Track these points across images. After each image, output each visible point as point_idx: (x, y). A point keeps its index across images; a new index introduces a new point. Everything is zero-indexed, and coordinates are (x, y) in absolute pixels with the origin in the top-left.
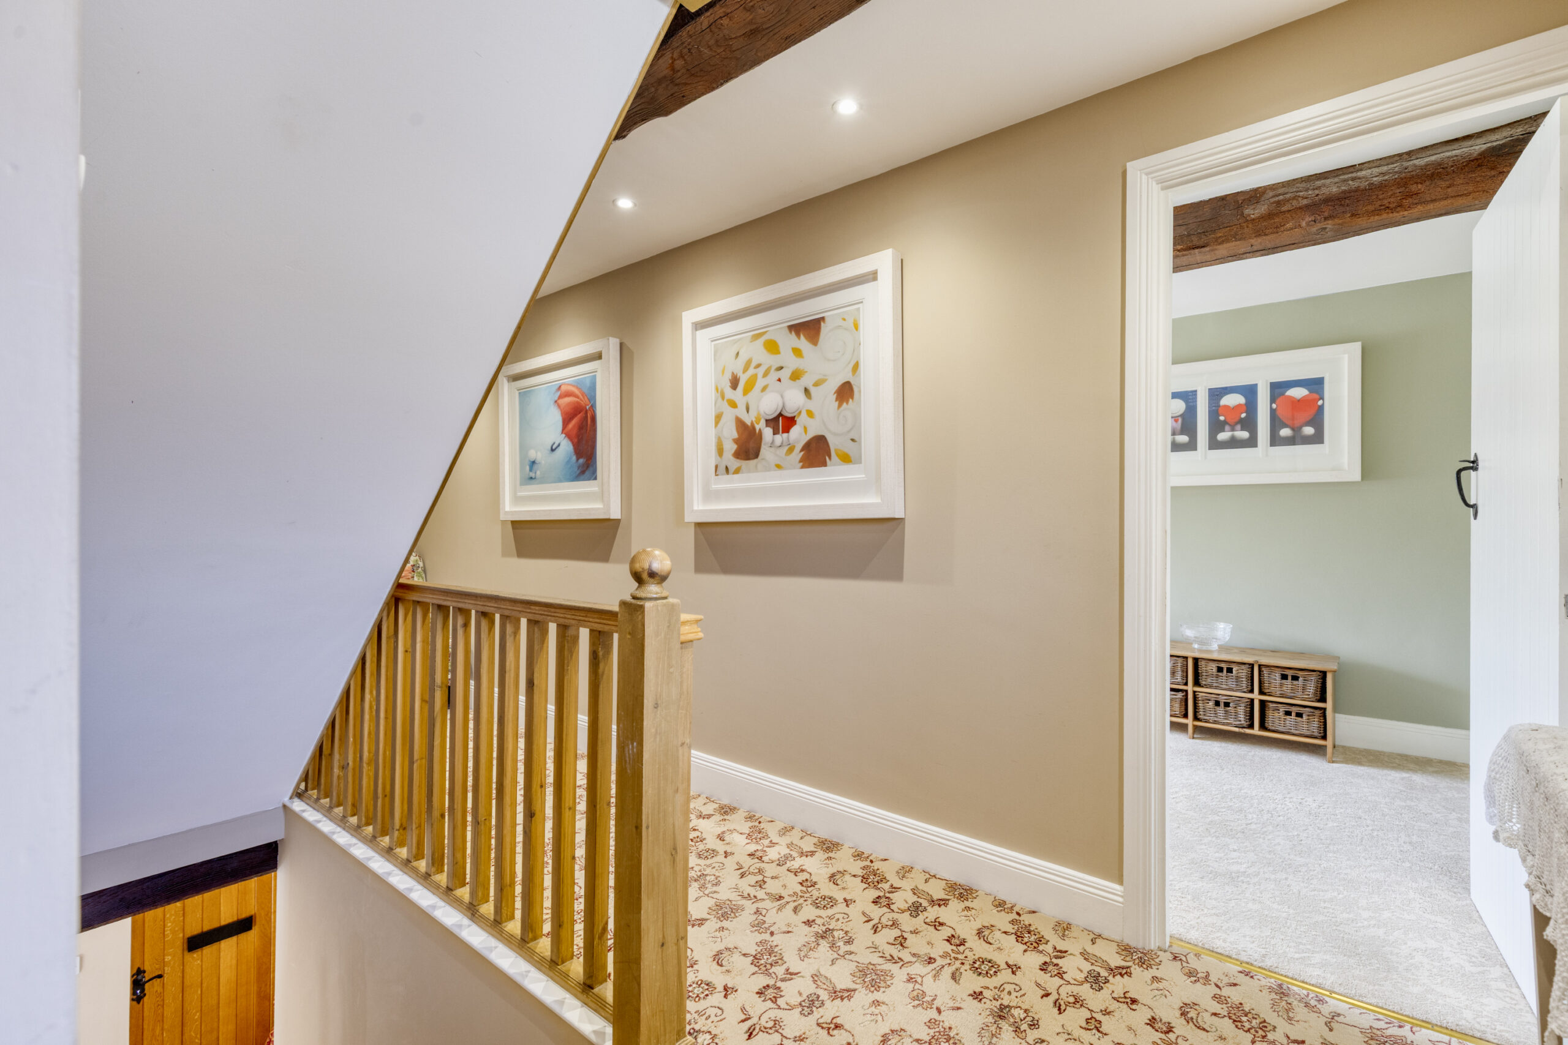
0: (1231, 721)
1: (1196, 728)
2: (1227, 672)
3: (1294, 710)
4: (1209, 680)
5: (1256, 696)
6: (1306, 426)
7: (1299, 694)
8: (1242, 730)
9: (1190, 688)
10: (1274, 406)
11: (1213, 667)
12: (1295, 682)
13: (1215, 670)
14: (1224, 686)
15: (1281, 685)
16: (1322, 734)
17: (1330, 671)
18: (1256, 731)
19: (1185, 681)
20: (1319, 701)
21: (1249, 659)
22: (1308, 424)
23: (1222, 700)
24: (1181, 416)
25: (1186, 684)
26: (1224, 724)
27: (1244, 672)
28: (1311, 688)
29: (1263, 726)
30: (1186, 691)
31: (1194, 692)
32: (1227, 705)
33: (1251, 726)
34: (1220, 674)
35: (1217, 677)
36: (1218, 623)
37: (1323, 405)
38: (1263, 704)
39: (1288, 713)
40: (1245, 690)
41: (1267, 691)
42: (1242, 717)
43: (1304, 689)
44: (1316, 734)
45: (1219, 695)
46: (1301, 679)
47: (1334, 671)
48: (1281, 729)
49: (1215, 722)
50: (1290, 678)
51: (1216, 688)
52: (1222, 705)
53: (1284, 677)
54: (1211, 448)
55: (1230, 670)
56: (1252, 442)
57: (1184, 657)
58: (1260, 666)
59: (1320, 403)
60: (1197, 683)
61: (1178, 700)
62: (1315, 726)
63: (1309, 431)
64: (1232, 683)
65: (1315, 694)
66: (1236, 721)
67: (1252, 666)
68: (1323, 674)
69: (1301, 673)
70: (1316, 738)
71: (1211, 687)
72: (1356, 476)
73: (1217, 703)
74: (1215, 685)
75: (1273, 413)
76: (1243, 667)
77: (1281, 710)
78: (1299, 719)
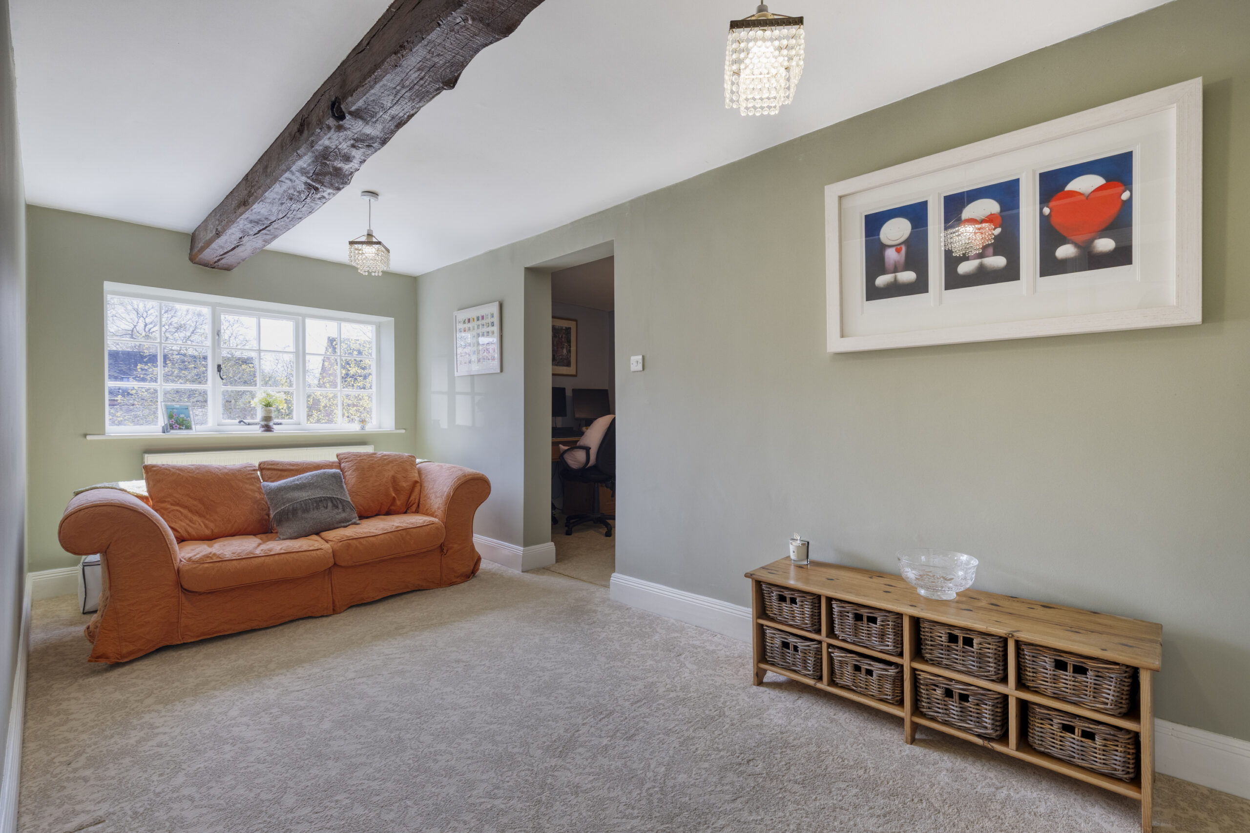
0: (971, 725)
1: (915, 727)
2: (964, 644)
3: (1079, 725)
4: (937, 653)
5: (1010, 689)
6: (1101, 237)
7: (1088, 700)
8: (986, 744)
9: (906, 661)
10: (1047, 211)
11: (942, 636)
12: (1080, 678)
13: (944, 638)
14: (960, 667)
15: (1055, 679)
16: (1131, 776)
17: (1147, 669)
18: (1011, 749)
19: (899, 650)
20: (1127, 716)
21: (1001, 631)
22: (1105, 232)
23: (957, 689)
24: (906, 242)
25: (901, 655)
26: (960, 728)
27: (990, 650)
28: (1110, 692)
29: (1024, 741)
30: (902, 666)
31: (914, 670)
32: (964, 698)
33: (1003, 738)
34: (953, 646)
35: (949, 649)
36: (959, 554)
37: (1130, 199)
38: (1024, 707)
39: (1069, 729)
40: (994, 678)
41: (1030, 684)
42: (988, 721)
43: (1097, 690)
44: (1119, 774)
45: (951, 680)
46: (1090, 673)
47: (1154, 671)
48: (1055, 752)
49: (946, 723)
50: (1070, 668)
51: (947, 667)
52: (956, 697)
53: (1060, 665)
54: (948, 287)
55: (968, 642)
56: (1011, 273)
57: (898, 614)
58: (1018, 643)
59: (1125, 196)
60: (918, 654)
61: (890, 679)
62: (1118, 758)
63: (1105, 244)
64: (971, 663)
65: (1117, 703)
66: (977, 727)
67: (1004, 641)
68: (1133, 674)
69: (1090, 664)
70: (1119, 780)
71: (938, 664)
72: (1195, 316)
73: (949, 693)
74: (945, 662)
75: (1046, 224)
76: (990, 640)
77: (1055, 721)
78: (1088, 742)
